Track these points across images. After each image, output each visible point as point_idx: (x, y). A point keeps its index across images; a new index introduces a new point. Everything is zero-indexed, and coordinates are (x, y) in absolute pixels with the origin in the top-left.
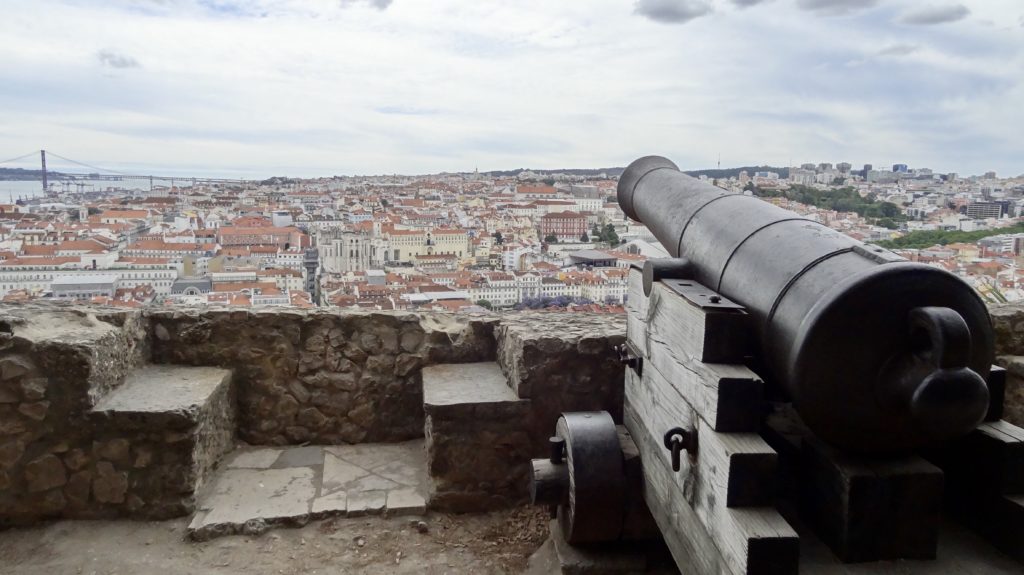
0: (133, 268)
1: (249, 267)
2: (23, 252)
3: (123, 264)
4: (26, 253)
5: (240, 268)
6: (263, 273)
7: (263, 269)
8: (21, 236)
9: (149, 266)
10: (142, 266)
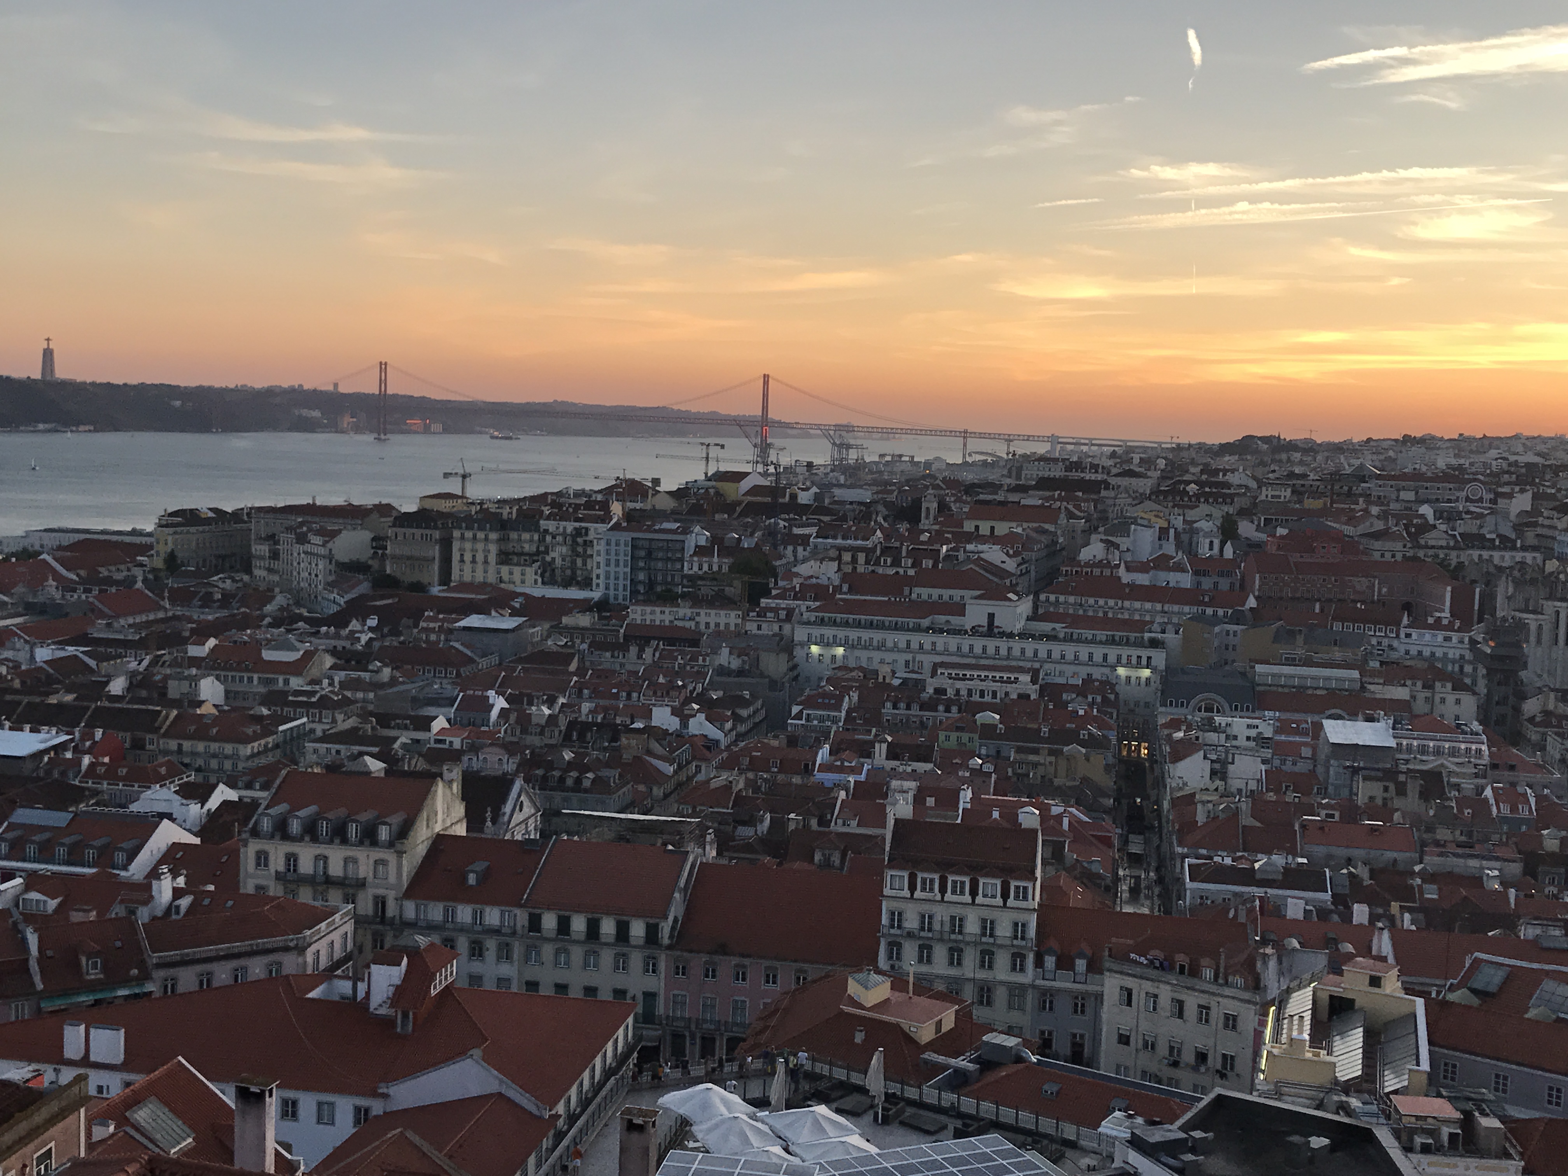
0: (1069, 639)
1: (1338, 654)
2: (845, 588)
3: (1046, 627)
4: (851, 591)
5: (1317, 657)
6: (1373, 673)
7: (1374, 664)
8: (833, 553)
9: (1102, 635)
10: (1088, 634)
